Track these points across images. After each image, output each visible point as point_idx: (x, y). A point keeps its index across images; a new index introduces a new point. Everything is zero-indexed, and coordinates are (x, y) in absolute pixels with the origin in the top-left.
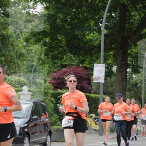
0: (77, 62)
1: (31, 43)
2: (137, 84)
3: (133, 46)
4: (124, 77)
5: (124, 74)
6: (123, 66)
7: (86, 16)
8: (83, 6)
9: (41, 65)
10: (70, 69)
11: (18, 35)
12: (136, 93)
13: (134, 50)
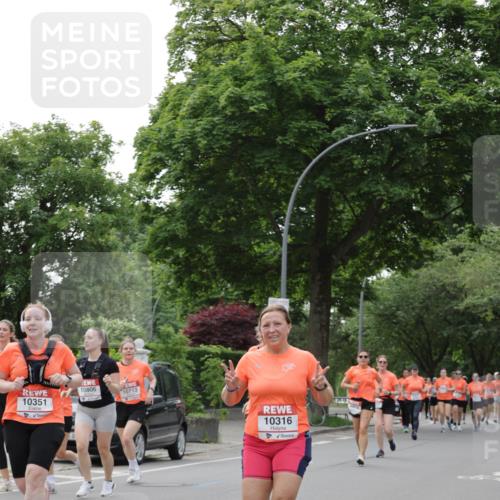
0: (237, 295)
1: (151, 260)
2: (348, 336)
3: (342, 267)
4: (324, 324)
5: (324, 317)
6: (322, 303)
7: (253, 211)
8: (247, 192)
9: (170, 299)
10: (223, 306)
11: (128, 245)
12: (346, 353)
13: (343, 273)
